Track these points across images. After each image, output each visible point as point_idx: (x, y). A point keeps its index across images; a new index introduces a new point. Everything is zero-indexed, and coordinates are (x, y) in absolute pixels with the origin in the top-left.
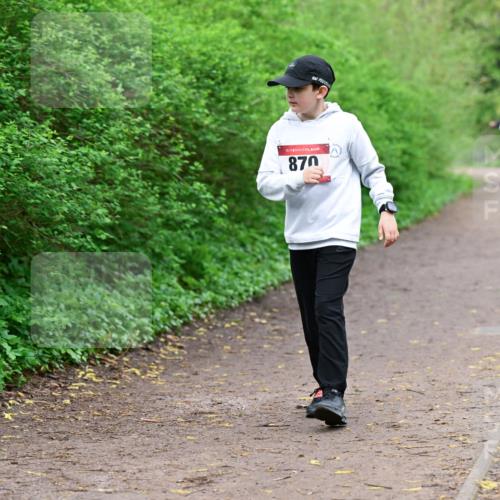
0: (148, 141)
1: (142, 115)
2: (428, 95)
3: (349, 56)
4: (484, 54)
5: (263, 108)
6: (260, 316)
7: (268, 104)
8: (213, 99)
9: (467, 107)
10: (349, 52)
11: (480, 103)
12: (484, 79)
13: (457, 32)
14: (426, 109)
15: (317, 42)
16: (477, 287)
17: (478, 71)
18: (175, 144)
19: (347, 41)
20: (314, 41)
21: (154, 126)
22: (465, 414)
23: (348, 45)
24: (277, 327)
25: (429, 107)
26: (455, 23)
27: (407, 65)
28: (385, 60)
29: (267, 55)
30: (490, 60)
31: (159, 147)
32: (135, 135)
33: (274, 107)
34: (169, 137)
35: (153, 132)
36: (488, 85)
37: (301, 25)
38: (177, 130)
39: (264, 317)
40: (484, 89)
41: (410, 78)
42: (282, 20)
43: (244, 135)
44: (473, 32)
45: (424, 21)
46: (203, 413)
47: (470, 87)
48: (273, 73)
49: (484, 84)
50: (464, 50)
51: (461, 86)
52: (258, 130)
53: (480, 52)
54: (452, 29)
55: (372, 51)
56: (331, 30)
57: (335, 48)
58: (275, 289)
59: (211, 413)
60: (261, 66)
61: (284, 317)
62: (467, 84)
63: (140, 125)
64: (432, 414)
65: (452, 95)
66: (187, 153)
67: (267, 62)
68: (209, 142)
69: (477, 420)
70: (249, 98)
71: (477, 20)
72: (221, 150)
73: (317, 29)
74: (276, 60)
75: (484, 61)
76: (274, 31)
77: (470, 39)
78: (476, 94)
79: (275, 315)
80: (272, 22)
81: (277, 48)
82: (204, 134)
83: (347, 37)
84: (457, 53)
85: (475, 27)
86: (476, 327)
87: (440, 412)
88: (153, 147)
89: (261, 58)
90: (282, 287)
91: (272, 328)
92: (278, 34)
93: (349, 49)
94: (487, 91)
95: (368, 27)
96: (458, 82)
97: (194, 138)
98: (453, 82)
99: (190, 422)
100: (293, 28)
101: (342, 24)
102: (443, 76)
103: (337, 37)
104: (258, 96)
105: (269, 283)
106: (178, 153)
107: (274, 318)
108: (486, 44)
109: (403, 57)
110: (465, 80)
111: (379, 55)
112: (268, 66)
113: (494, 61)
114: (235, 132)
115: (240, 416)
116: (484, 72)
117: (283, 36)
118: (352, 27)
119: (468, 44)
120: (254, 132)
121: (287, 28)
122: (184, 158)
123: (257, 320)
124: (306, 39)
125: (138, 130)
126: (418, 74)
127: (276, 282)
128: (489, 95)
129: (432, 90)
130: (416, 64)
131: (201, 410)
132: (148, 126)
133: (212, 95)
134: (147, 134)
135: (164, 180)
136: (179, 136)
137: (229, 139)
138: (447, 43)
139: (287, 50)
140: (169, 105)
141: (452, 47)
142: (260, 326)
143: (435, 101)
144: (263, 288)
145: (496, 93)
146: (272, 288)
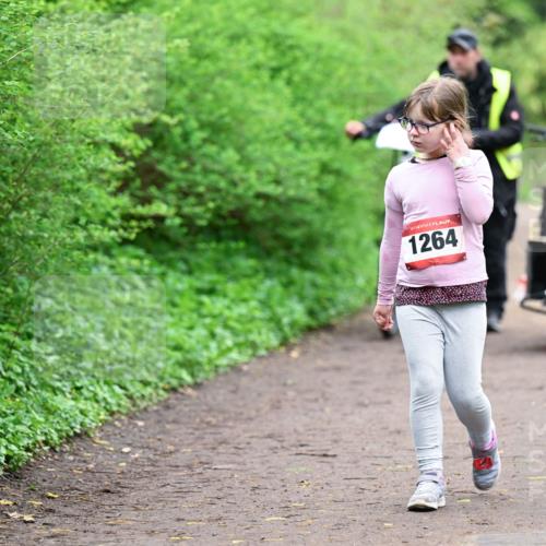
2: (376, 50)
5: (31, 73)
6: (20, 508)
12: (493, 19)
14: (371, 80)
25: (378, 74)
36: (502, 32)
39: (30, 509)
40: (490, 38)
41: (339, 13)
49: (490, 29)
58: (53, 449)
61: (69, 510)
79: (50, 504)
86: (469, 533)
90: (67, 447)
91: (46, 533)
94: (498, 43)
98: (427, 24)
102: (407, 11)
105: (41, 438)
107: (51, 511)
110: (454, 20)
116: (492, 5)
120: (13, 120)
123: (15, 515)
127: (55, 436)
128: (503, 51)
129: (385, 39)
142: (22, 527)
143: (390, 63)
144: (27, 449)
145: (516, 46)
146: (46, 448)
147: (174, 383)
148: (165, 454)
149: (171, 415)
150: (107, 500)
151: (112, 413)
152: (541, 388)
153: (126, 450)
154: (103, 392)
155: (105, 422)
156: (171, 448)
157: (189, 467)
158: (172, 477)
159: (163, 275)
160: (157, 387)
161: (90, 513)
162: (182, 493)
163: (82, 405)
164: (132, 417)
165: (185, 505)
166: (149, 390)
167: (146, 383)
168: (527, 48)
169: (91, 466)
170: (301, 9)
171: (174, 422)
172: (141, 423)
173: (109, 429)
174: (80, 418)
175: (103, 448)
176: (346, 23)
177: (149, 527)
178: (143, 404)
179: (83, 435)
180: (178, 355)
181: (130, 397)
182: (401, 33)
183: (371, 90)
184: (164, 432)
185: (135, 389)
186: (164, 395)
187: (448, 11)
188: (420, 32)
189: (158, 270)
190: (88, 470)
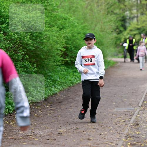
0: (11, 49)
1: (9, 41)
2: (100, 35)
3: (75, 22)
4: (117, 22)
5: (47, 39)
6: (47, 105)
7: (49, 37)
8: (31, 36)
9: (112, 39)
10: (75, 21)
11: (116, 38)
12: (117, 30)
13: (109, 15)
14: (99, 40)
15: (65, 18)
16: (115, 96)
17: (116, 28)
18: (20, 50)
19: (74, 18)
20: (64, 18)
21: (13, 44)
22: (111, 136)
23: (75, 19)
24: (52, 108)
25: (100, 39)
26: (108, 13)
27: (93, 25)
28: (86, 24)
29: (49, 22)
30: (119, 24)
31: (14, 51)
32: (7, 47)
33: (51, 38)
34: (18, 48)
35: (13, 46)
36: (119, 32)
37: (60, 13)
38: (20, 46)
39: (48, 105)
40: (117, 33)
41: (94, 29)
42: (54, 11)
43: (42, 47)
44: (114, 15)
45: (99, 12)
46: (28, 135)
47: (113, 33)
48: (51, 28)
49: (117, 32)
50: (111, 21)
51: (110, 32)
52: (46, 45)
53: (116, 22)
54: (107, 14)
55: (82, 21)
56: (69, 14)
57: (70, 20)
58: (51, 96)
59: (31, 136)
60: (47, 25)
61: (54, 105)
62: (112, 32)
63: (8, 44)
64: (101, 136)
65: (107, 35)
66: (23, 53)
67: (49, 24)
68: (30, 49)
69: (115, 138)
70: (43, 35)
71: (115, 12)
72: (34, 52)
73: (65, 14)
74: (52, 23)
75: (117, 24)
76: (51, 14)
77: (113, 18)
78: (115, 35)
79: (51, 104)
80: (50, 11)
81: (52, 20)
82: (29, 47)
83: (74, 16)
84: (109, 22)
85: (115, 14)
86: (115, 108)
87: (104, 135)
88: (12, 51)
89: (47, 23)
90: (53, 96)
91: (50, 109)
92: (52, 15)
93: (75, 20)
94: (118, 34)
95: (81, 13)
96: (109, 31)
97: (26, 48)
98: (108, 31)
99: (24, 138)
100: (57, 14)
101: (73, 12)
102: (105, 29)
103: (71, 17)
104: (46, 35)
105: (50, 94)
106: (20, 53)
107: (51, 105)
108: (118, 19)
109: (92, 23)
110: (112, 30)
111: (84, 22)
112: (49, 26)
113: (121, 24)
114: (39, 46)
115: (40, 136)
116: (117, 28)
117: (54, 16)
118: (76, 13)
119: (112, 19)
120: (45, 46)
121: (55, 13)
122: (23, 54)
123: (46, 106)
124: (61, 17)
125: (8, 46)
126: (97, 28)
127: (52, 94)
128: (119, 35)
129: (101, 34)
130: (96, 25)
131: (28, 134)
132: (11, 44)
133: (31, 35)
134: (11, 47)
135: (16, 61)
136: (21, 47)
137: (37, 49)
138: (106, 19)
139: (55, 20)
140: (18, 37)
141: (107, 20)
142: (47, 108)
143: (102, 37)
144: (48, 96)
145: (121, 34)
146: (50, 96)
147: (70, 86)
148: (69, 97)
149: (69, 91)
150: (60, 104)
151: (60, 90)
152: (125, 86)
153: (63, 96)
154: (59, 87)
155: (59, 92)
156: (69, 96)
157: (72, 98)
158: (69, 100)
159: (68, 69)
160: (67, 86)
161: (57, 106)
162: (71, 102)
163: (56, 89)
164: (63, 91)
165: (72, 104)
166: (66, 87)
167: (65, 86)
168: (123, 34)
169: (57, 98)
170: (88, 29)
171: (70, 92)
172: (65, 92)
173: (60, 93)
174: (55, 91)
175: (59, 96)
176: (95, 31)
177: (66, 108)
178: (65, 89)
179: (56, 94)
180: (70, 82)
181: (63, 88)
182: (104, 33)
183: (99, 41)
184: (68, 93)
185: (64, 87)
186: (68, 88)
187: (111, 29)
188: (107, 32)
189: (67, 69)
190: (57, 99)
